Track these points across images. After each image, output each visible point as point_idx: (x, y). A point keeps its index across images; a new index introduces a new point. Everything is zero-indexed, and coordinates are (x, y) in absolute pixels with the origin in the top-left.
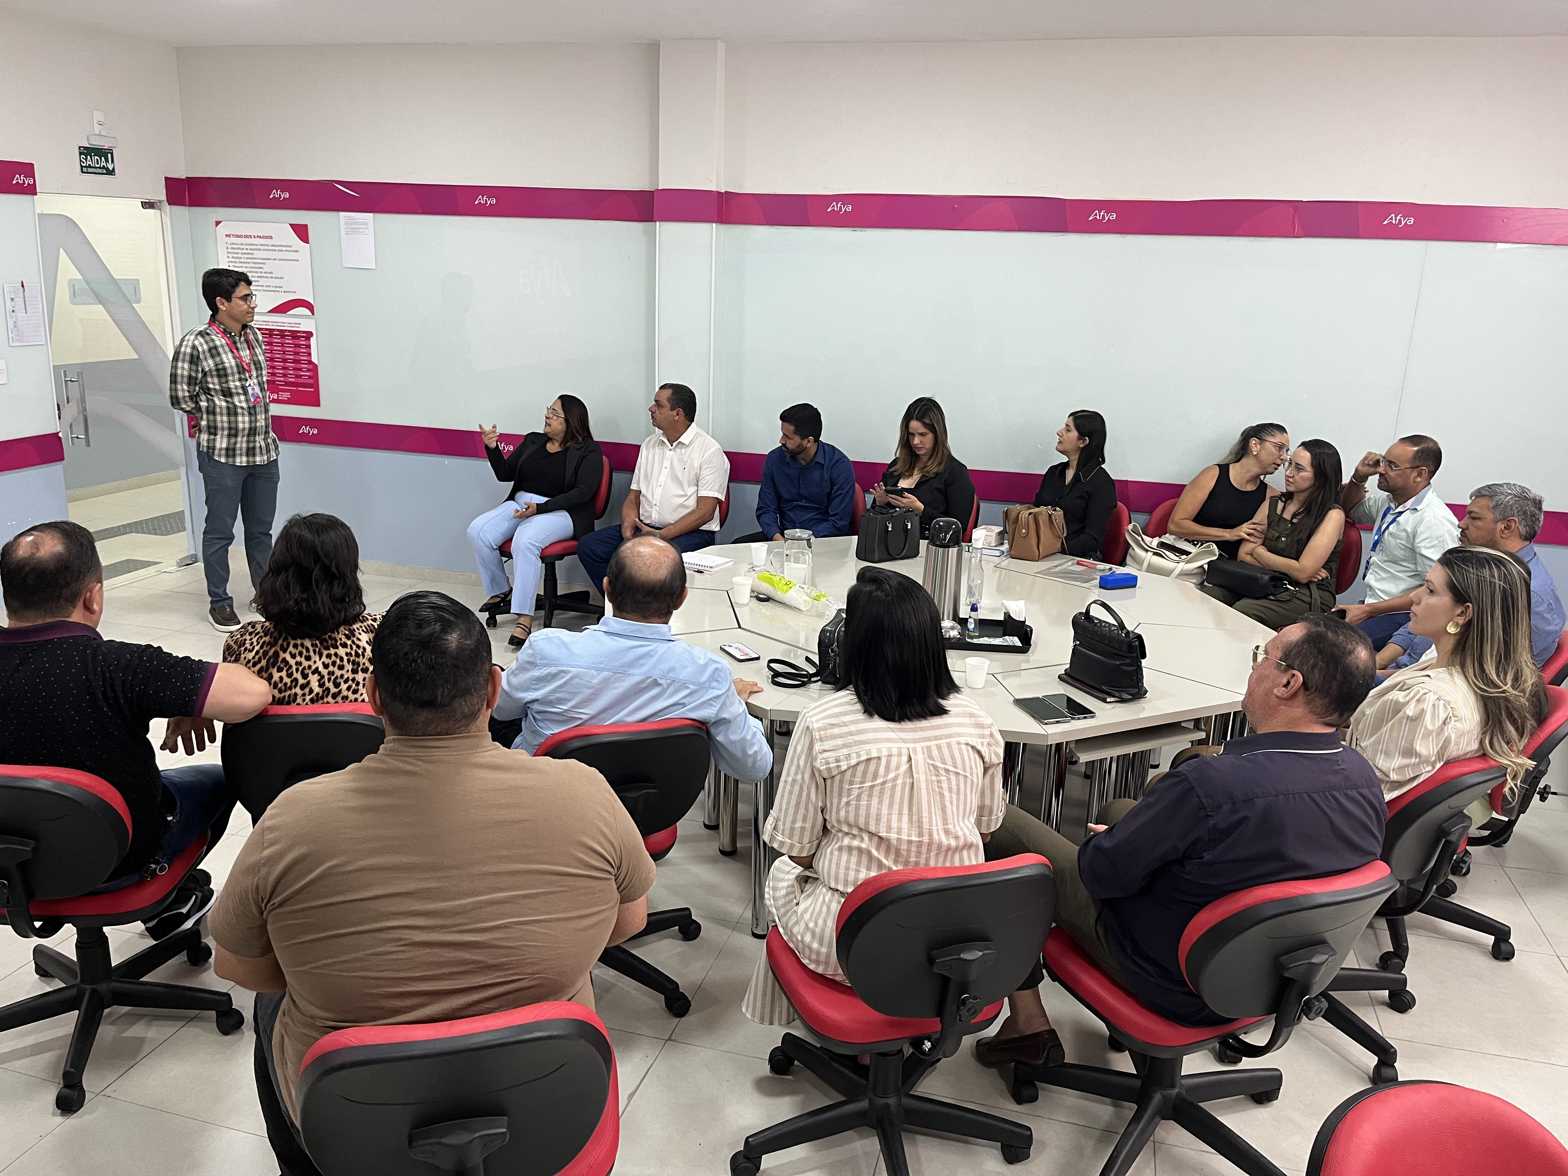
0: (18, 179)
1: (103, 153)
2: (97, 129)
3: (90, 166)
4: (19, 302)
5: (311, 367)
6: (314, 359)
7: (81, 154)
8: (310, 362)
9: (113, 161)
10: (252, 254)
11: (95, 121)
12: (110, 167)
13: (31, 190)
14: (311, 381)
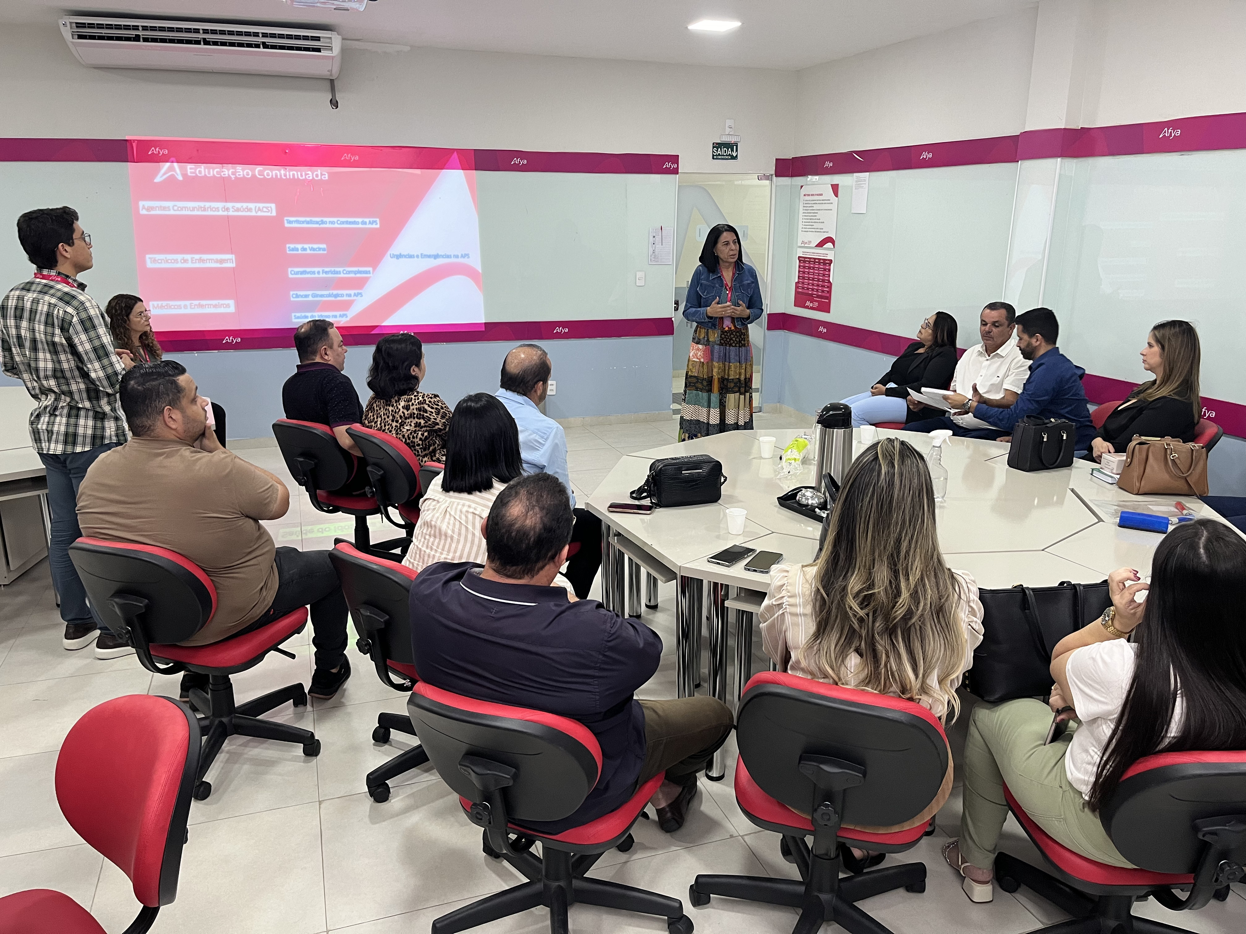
0: (667, 165)
1: (730, 146)
2: (728, 131)
3: (719, 155)
4: (658, 238)
5: (829, 285)
6: (831, 280)
7: (713, 147)
8: (829, 282)
9: (737, 151)
10: (813, 207)
11: (727, 125)
12: (734, 154)
13: (675, 171)
14: (828, 295)
